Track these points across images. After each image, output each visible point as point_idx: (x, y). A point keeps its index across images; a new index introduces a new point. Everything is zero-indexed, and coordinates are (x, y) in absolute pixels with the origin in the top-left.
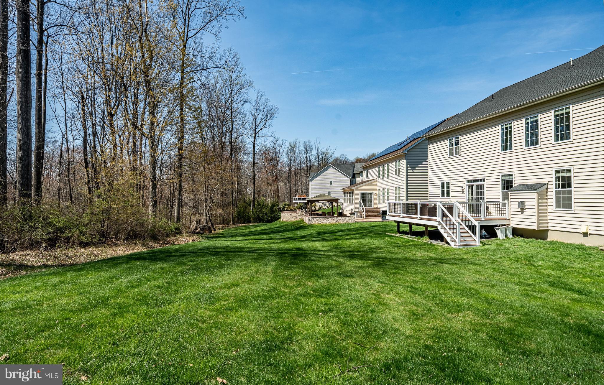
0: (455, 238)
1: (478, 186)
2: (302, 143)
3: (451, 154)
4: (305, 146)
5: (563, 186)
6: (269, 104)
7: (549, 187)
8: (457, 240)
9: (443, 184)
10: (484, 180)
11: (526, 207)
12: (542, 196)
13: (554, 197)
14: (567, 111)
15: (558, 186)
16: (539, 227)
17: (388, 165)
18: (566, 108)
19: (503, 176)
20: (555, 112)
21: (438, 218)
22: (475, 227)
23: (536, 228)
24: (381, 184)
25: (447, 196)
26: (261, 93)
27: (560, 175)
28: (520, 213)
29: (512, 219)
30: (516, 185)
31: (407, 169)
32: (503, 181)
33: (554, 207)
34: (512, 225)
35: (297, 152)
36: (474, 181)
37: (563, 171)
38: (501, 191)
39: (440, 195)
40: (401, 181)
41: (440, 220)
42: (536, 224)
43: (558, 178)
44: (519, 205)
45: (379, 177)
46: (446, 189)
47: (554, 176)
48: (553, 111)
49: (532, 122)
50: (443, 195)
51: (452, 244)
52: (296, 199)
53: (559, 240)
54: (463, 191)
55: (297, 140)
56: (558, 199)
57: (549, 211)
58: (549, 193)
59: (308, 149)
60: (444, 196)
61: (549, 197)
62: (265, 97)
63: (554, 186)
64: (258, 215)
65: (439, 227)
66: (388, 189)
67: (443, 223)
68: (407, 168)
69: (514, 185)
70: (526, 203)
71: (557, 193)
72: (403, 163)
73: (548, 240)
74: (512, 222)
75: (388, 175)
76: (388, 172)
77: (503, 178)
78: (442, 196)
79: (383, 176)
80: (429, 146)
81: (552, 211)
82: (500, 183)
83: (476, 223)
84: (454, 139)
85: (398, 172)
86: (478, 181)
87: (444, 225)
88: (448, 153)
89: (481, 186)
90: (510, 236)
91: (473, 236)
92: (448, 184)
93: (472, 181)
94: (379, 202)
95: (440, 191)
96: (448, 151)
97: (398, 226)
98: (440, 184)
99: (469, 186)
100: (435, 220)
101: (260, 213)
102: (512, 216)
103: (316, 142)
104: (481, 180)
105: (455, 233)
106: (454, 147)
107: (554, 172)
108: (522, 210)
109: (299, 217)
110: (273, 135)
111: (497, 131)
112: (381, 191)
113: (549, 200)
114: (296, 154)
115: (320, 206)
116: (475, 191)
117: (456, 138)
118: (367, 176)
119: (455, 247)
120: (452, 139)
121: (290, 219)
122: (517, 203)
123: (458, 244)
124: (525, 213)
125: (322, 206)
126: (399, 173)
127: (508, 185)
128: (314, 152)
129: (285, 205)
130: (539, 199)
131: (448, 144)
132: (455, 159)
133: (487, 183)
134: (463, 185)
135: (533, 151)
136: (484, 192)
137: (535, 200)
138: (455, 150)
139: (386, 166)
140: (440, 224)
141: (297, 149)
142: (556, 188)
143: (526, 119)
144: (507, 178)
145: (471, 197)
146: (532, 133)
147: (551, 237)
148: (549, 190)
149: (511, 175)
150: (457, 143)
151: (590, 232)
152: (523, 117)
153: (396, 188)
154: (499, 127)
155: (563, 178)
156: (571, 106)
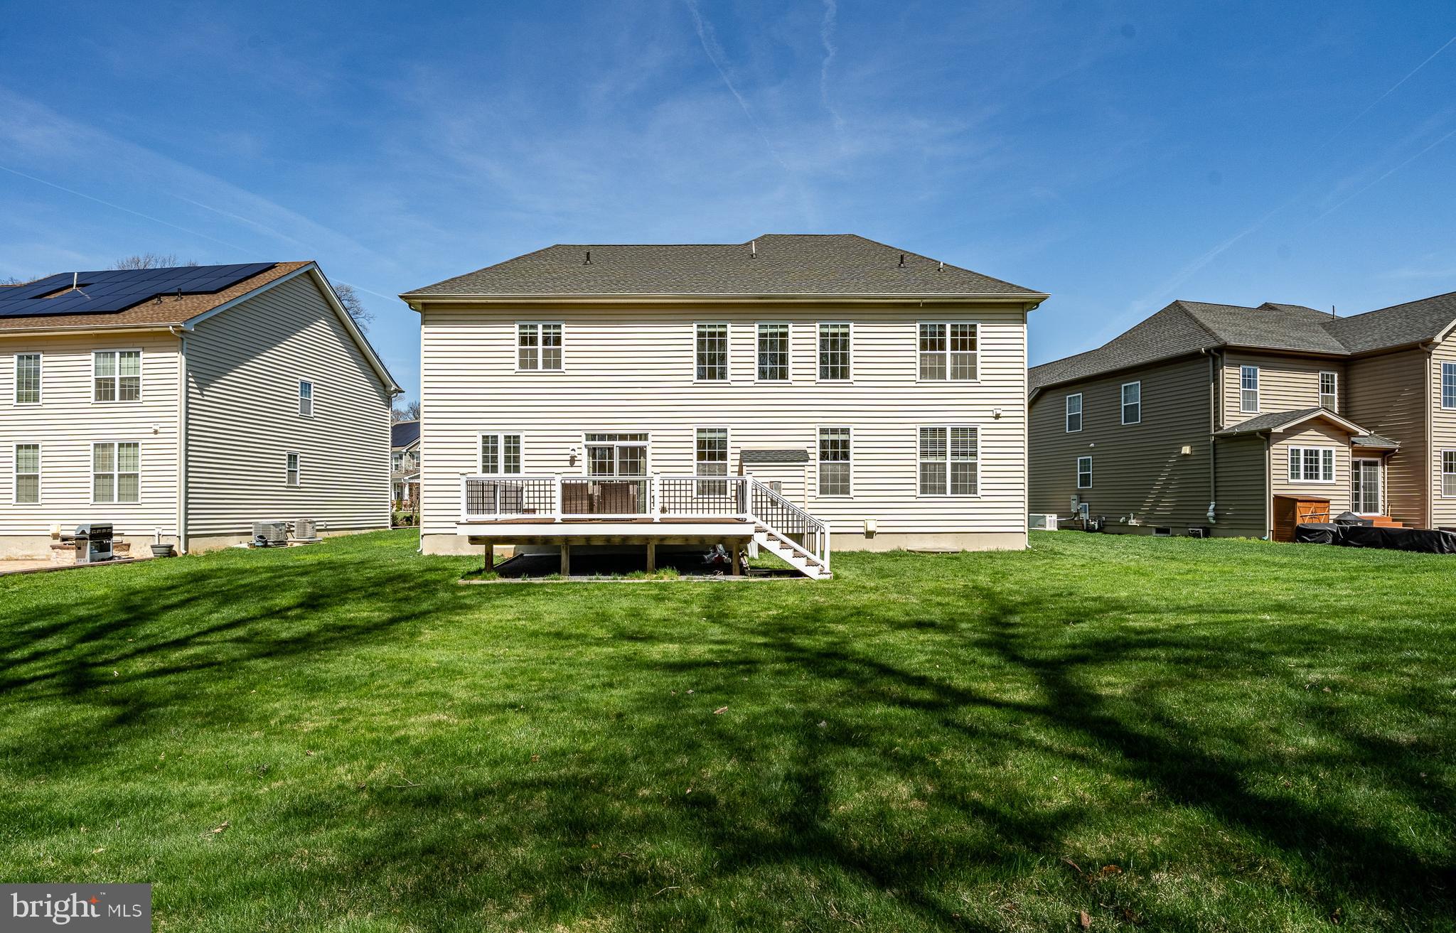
1: (623, 450)
3: (527, 363)
5: (834, 456)
7: (808, 456)
9: (490, 439)
10: (643, 437)
11: (784, 493)
13: (817, 474)
14: (844, 330)
15: (824, 456)
18: (843, 326)
19: (699, 431)
20: (821, 326)
21: (749, 516)
27: (825, 437)
30: (736, 450)
32: (701, 444)
33: (817, 493)
36: (611, 437)
37: (834, 431)
38: (693, 462)
39: (478, 469)
41: (758, 521)
43: (823, 444)
46: (502, 451)
47: (818, 438)
48: (817, 325)
49: (774, 335)
50: (489, 469)
51: (812, 572)
54: (573, 461)
56: (823, 478)
57: (808, 500)
63: (817, 456)
67: (767, 526)
69: (730, 451)
70: (783, 486)
71: (824, 467)
77: (703, 435)
80: (425, 329)
81: (814, 499)
82: (695, 445)
84: (540, 327)
86: (623, 437)
88: (516, 361)
89: (633, 449)
92: (512, 439)
93: (602, 437)
95: (480, 457)
96: (516, 354)
97: (489, 554)
98: (480, 440)
99: (592, 449)
100: (742, 522)
104: (634, 437)
106: (540, 346)
107: (817, 432)
111: (685, 335)
116: (614, 460)
117: (545, 327)
127: (711, 449)
131: (517, 336)
132: (545, 379)
133: (655, 444)
134: (572, 446)
135: (775, 387)
138: (544, 355)
140: (760, 528)
142: (821, 459)
143: (761, 327)
144: (713, 435)
146: (773, 356)
148: (808, 462)
149: (725, 431)
150: (552, 340)
151: (879, 530)
152: (755, 321)
153: (102, 447)
154: (694, 328)
155: (834, 444)
156: (852, 325)
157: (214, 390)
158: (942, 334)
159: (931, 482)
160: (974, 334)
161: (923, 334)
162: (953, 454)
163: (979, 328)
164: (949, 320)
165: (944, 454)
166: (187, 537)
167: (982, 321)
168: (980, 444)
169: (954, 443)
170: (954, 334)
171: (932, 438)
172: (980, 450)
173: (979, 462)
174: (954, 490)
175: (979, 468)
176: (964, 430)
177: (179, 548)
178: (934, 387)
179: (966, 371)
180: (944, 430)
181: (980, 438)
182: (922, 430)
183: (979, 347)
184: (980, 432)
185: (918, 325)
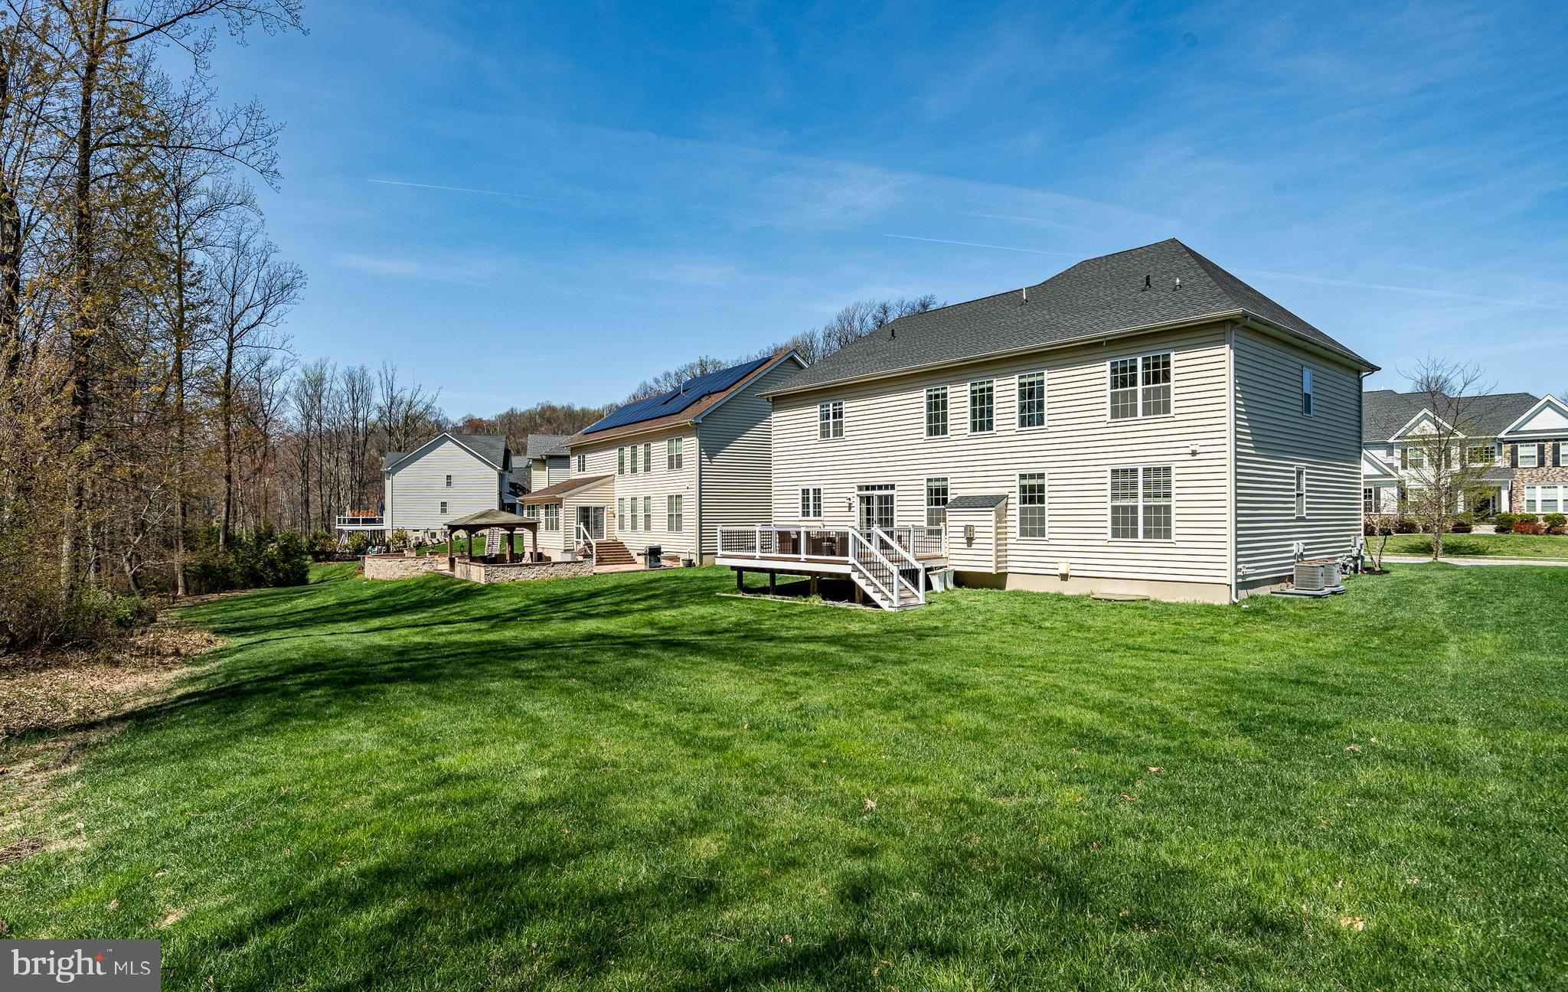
0: (890, 595)
1: (880, 497)
2: (341, 369)
3: (825, 434)
4: (351, 379)
5: (1032, 500)
6: (273, 257)
7: (1010, 501)
8: (895, 598)
9: (805, 492)
10: (893, 487)
11: (976, 535)
12: (1001, 518)
13: (1017, 518)
14: (1039, 378)
15: (1024, 501)
16: (998, 568)
17: (647, 446)
18: (1038, 375)
19: (929, 480)
20: (1020, 377)
21: (851, 559)
22: (916, 572)
23: (993, 571)
24: (624, 488)
25: (815, 515)
26: (252, 224)
27: (1026, 482)
28: (965, 546)
29: (951, 557)
30: (954, 497)
31: (700, 458)
32: (930, 491)
33: (1017, 535)
34: (951, 568)
35: (325, 393)
36: (873, 488)
37: (1032, 476)
38: (925, 508)
39: (800, 514)
40: (686, 482)
41: (856, 562)
42: (993, 564)
43: (1023, 488)
44: (965, 532)
45: (621, 471)
46: (811, 501)
47: (1017, 484)
48: (1017, 376)
49: (982, 390)
50: (806, 514)
51: (885, 605)
52: (344, 521)
53: (1025, 588)
54: (850, 507)
55: (327, 360)
56: (1023, 521)
57: (1009, 541)
58: (1009, 512)
59: (358, 391)
60: (808, 515)
61: (1009, 518)
62: (264, 238)
63: (1017, 501)
64: (252, 568)
65: (855, 576)
66: (647, 498)
67: (861, 567)
68: (700, 455)
69: (950, 498)
70: (976, 529)
71: (1023, 511)
72: (690, 446)
73: (1007, 589)
74: (951, 562)
75: (647, 469)
76: (647, 461)
77: (930, 484)
78: (804, 515)
79: (634, 470)
80: (774, 415)
81: (1014, 541)
82: (925, 492)
83: (919, 566)
84: (831, 405)
85: (675, 462)
86: (880, 487)
87: (864, 571)
88: (818, 432)
89: (886, 497)
90: (950, 586)
91: (913, 589)
92: (817, 491)
93: (867, 488)
94: (621, 527)
95: (800, 506)
96: (818, 428)
97: (740, 577)
98: (800, 492)
99: (861, 498)
100: (846, 563)
101: (257, 562)
102: (952, 551)
103: (382, 372)
104: (886, 487)
105: (889, 585)
106: (831, 420)
107: (1017, 478)
108: (970, 541)
109: (426, 568)
110: (287, 344)
111: (918, 399)
112: (628, 504)
113: (1009, 524)
114: (324, 402)
115: (417, 538)
116: (875, 506)
117: (834, 405)
118: (582, 467)
119: (893, 610)
120: (828, 406)
121: (399, 574)
122: (962, 529)
123: (896, 604)
124: (974, 546)
125: (423, 540)
126: (679, 465)
127: (938, 496)
128: (379, 398)
129: (315, 537)
130: (997, 522)
131: (818, 414)
132: (832, 445)
133: (900, 493)
134: (849, 496)
135: (983, 439)
136: (892, 508)
137: (993, 524)
138: (834, 427)
139: (641, 448)
140: (855, 569)
141: (327, 386)
143: (972, 385)
144: (937, 484)
145: (865, 517)
146: (982, 410)
147: (1012, 584)
148: (1009, 507)
149: (945, 479)
150: (838, 415)
151: (1072, 573)
152: (967, 380)
153: (670, 497)
154: (924, 393)
155: (1032, 488)
156: (1046, 372)
157: (721, 458)
158: (1134, 368)
159: (1123, 524)
160: (1167, 364)
161: (1114, 371)
162: (1145, 496)
163: (1173, 357)
164: (1139, 354)
165: (1135, 496)
166: (701, 555)
167: (1175, 349)
168: (1174, 484)
169: (1146, 485)
170: (1146, 366)
171: (1123, 480)
172: (1174, 491)
173: (1174, 504)
174: (1147, 534)
175: (1174, 511)
176: (1157, 469)
177: (696, 560)
178: (1126, 425)
179: (1159, 405)
180: (1135, 470)
181: (1174, 478)
182: (1113, 471)
183: (1173, 377)
184: (1174, 471)
185: (1108, 363)
